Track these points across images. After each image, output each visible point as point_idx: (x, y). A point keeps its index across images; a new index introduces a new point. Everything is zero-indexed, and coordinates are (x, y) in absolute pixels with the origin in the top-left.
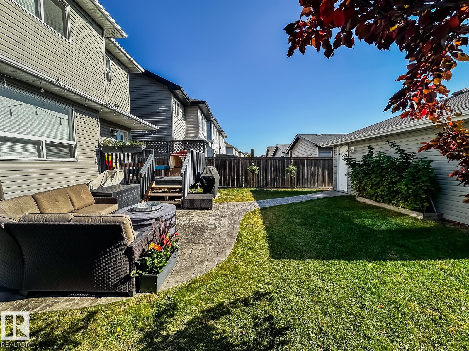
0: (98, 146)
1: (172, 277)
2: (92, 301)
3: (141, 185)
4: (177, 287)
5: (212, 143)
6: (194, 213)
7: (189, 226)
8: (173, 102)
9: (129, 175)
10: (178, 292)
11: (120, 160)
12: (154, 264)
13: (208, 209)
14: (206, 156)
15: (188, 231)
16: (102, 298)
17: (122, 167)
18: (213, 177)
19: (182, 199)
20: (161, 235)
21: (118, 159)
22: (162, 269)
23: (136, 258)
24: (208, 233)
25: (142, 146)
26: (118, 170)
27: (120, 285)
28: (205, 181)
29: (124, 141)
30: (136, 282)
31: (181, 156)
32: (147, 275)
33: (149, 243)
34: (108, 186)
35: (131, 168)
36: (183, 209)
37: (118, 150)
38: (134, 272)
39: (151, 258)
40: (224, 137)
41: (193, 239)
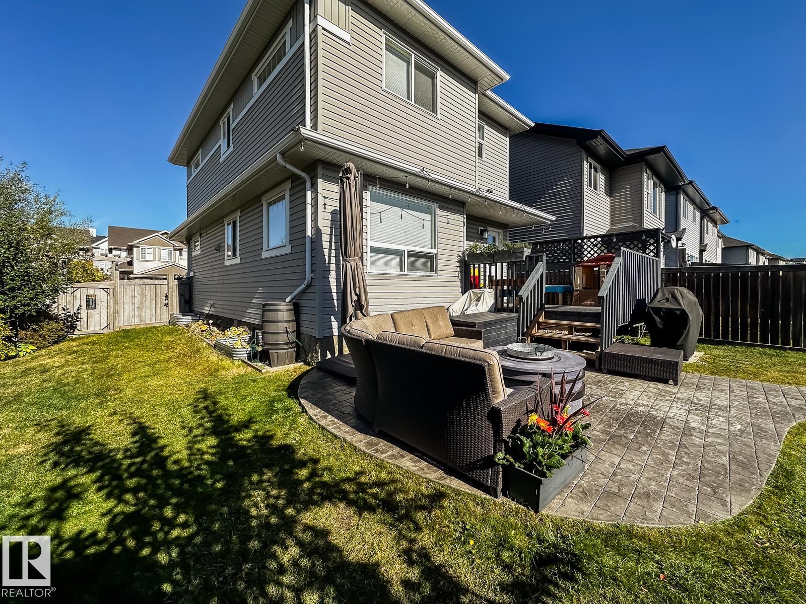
0: (463, 254)
1: (572, 497)
2: (440, 476)
3: (519, 316)
4: (582, 524)
5: (679, 239)
6: (626, 384)
7: (614, 409)
8: (585, 166)
9: (502, 299)
10: (584, 536)
11: (490, 276)
12: (536, 454)
13: (666, 382)
14: (662, 266)
15: (613, 419)
16: (452, 477)
17: (492, 285)
18: (683, 311)
19: (599, 350)
20: (552, 403)
21: (488, 274)
22: (552, 471)
23: (506, 433)
24: (666, 435)
25: (525, 249)
26: (487, 290)
27: (478, 469)
28: (657, 319)
29: (497, 244)
30: (503, 475)
31: (598, 266)
32: (522, 469)
33: (529, 412)
34: (471, 313)
35: (505, 287)
36: (599, 370)
37: (489, 259)
38: (500, 455)
39: (531, 441)
40: (718, 223)
41: (624, 437)
